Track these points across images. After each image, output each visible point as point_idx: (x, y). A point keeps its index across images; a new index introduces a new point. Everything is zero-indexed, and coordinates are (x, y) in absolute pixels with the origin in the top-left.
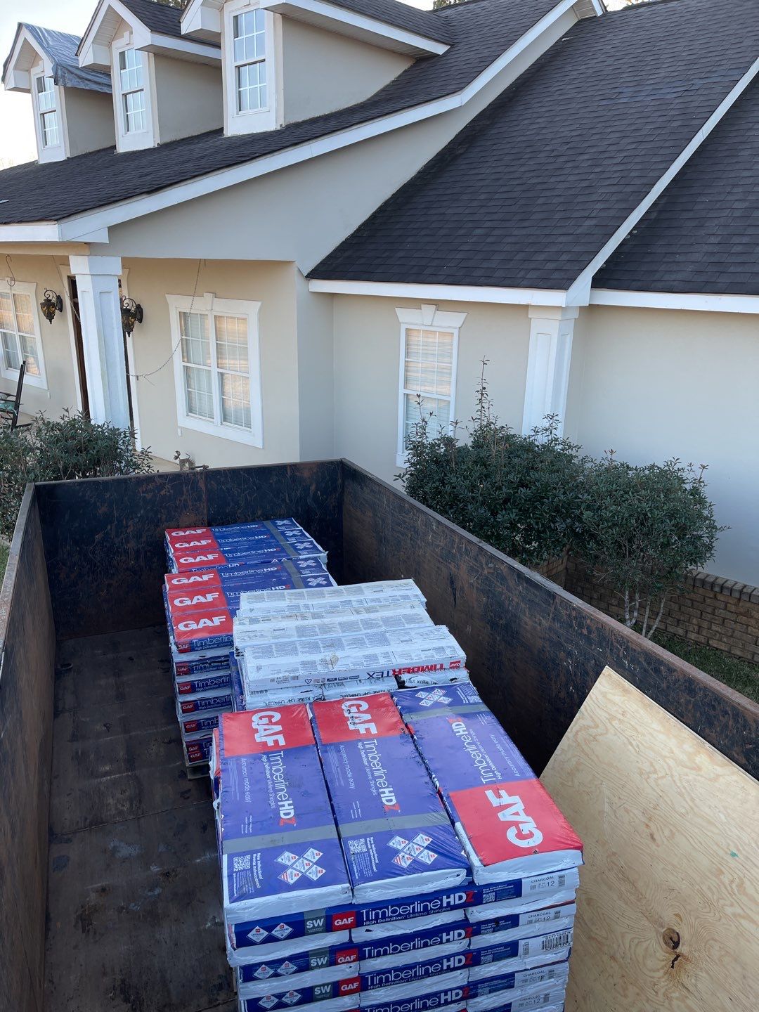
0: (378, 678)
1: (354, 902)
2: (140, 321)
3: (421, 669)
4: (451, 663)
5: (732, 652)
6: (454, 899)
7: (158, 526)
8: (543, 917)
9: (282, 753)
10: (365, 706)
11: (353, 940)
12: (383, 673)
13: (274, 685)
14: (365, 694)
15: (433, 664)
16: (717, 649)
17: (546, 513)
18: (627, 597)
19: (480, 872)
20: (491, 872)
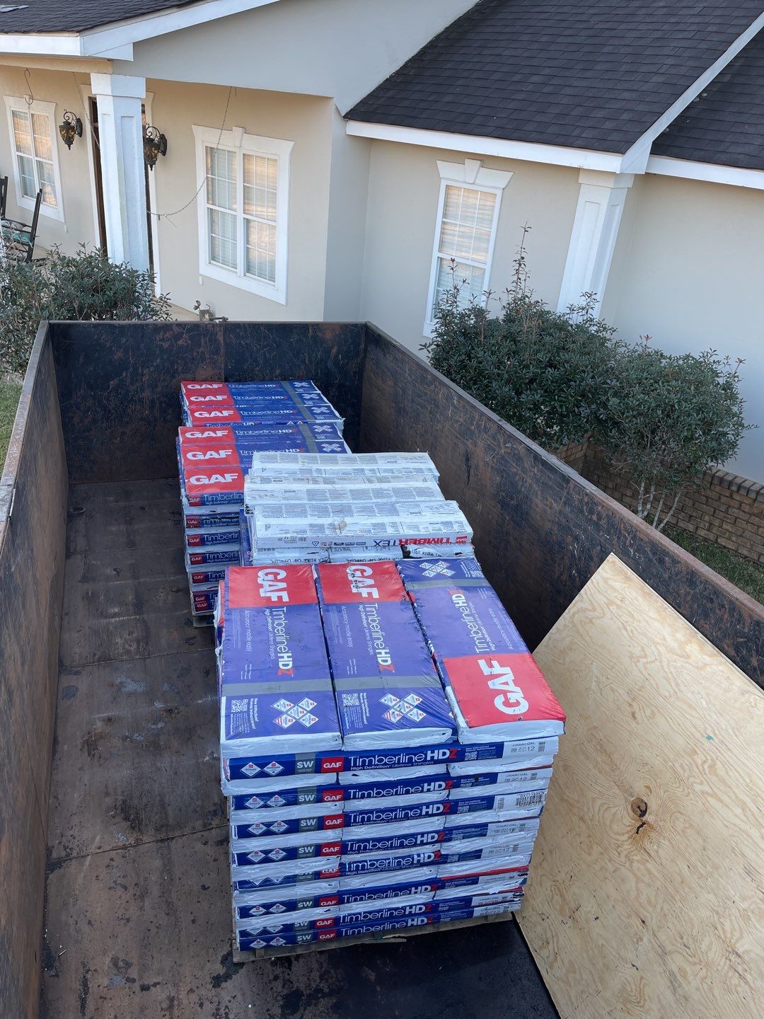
0: (384, 547)
1: (343, 749)
2: (164, 153)
3: (427, 541)
4: (458, 538)
5: (739, 551)
6: (438, 755)
7: (173, 377)
8: (520, 777)
9: (285, 609)
10: (369, 571)
11: (340, 782)
12: (389, 542)
13: (282, 544)
14: (370, 560)
15: (440, 537)
16: (725, 547)
17: (572, 396)
18: (642, 489)
19: (465, 733)
20: (476, 733)
